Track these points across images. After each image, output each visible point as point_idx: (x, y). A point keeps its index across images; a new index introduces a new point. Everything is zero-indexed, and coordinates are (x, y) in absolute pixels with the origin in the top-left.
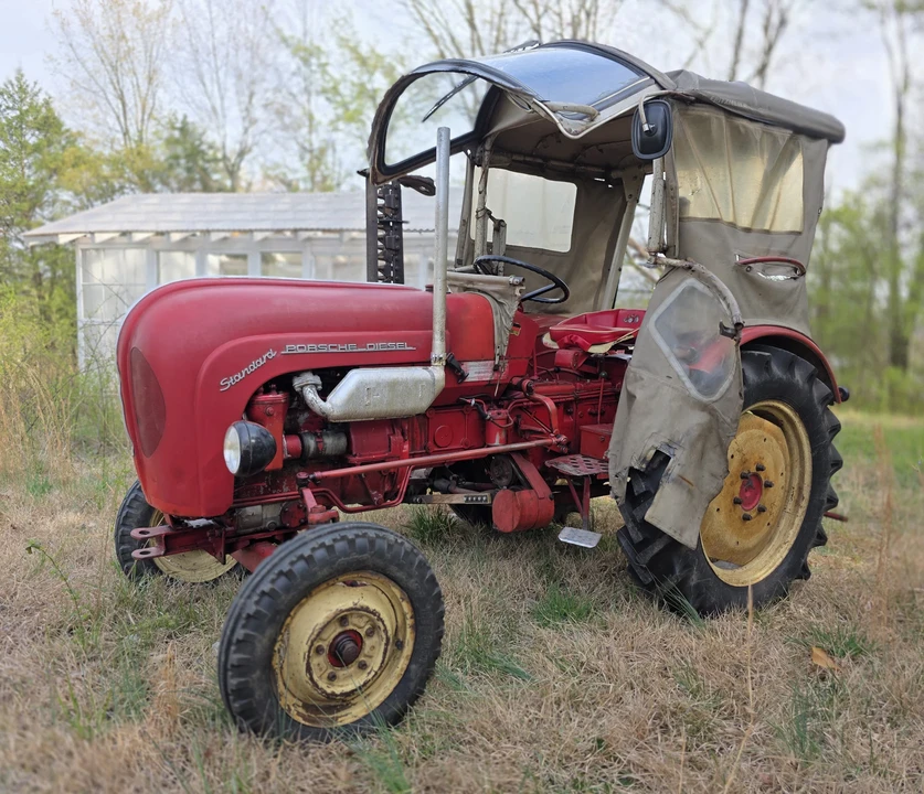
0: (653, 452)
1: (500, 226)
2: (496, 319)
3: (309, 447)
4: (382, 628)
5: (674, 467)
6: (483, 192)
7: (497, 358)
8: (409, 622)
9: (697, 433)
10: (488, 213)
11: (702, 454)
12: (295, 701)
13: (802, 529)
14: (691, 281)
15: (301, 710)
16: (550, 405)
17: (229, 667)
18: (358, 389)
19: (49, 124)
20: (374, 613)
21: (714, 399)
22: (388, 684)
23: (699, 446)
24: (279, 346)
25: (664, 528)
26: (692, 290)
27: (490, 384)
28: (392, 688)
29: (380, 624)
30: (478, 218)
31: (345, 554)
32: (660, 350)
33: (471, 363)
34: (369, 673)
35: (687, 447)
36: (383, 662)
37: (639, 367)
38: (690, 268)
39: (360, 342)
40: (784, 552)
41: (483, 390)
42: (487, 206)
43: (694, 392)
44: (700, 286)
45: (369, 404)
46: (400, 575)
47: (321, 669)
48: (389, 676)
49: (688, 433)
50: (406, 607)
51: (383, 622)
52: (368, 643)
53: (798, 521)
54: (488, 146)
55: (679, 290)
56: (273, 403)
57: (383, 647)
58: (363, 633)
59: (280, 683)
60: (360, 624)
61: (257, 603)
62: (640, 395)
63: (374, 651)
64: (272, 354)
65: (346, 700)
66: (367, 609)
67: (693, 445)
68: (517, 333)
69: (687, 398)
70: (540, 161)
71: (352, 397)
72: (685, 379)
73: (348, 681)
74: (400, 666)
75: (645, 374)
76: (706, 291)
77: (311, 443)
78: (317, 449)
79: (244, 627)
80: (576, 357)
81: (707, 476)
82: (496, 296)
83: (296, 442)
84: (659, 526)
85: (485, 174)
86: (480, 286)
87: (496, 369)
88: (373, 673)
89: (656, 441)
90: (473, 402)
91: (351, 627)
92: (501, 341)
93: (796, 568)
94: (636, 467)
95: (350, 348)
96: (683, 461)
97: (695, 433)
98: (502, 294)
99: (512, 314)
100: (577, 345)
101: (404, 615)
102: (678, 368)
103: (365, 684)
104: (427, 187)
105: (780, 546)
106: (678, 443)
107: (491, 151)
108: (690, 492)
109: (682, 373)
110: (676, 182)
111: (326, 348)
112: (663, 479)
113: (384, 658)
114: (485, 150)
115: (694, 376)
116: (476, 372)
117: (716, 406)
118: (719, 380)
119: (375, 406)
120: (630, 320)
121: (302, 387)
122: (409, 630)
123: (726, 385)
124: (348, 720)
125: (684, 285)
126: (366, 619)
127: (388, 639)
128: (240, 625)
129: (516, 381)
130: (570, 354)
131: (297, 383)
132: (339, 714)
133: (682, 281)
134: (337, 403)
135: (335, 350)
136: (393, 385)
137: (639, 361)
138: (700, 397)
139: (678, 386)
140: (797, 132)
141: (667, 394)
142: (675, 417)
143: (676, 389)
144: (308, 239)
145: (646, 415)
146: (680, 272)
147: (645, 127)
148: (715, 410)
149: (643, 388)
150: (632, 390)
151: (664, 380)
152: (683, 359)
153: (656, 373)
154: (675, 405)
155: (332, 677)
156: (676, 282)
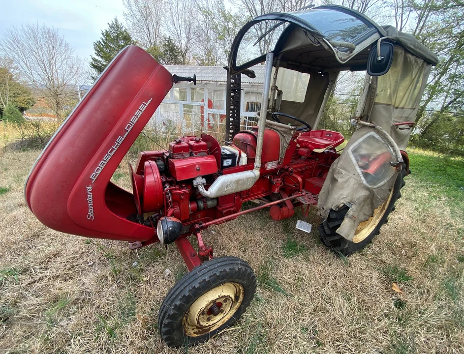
0: (342, 205)
1: (280, 93)
2: (281, 143)
3: (201, 207)
5: (350, 212)
6: (275, 79)
7: (280, 159)
8: (242, 292)
10: (276, 88)
11: (362, 207)
14: (373, 133)
15: (195, 330)
16: (300, 179)
18: (222, 186)
19: (127, 38)
20: (228, 296)
21: (374, 187)
22: (231, 312)
23: (362, 204)
25: (342, 235)
26: (373, 137)
27: (276, 170)
28: (233, 313)
30: (272, 90)
32: (352, 162)
33: (269, 163)
35: (358, 205)
37: (341, 168)
38: (374, 127)
40: (374, 228)
41: (273, 172)
42: (276, 85)
43: (365, 182)
44: (377, 136)
45: (227, 191)
49: (358, 199)
50: (241, 287)
52: (225, 304)
53: (381, 217)
54: (279, 58)
55: (366, 136)
56: (184, 194)
60: (220, 300)
62: (340, 180)
66: (224, 296)
67: (360, 204)
68: (288, 148)
69: (361, 184)
70: (298, 64)
71: (219, 189)
72: (361, 176)
74: (237, 305)
75: (344, 172)
76: (380, 139)
77: (201, 204)
78: (204, 207)
80: (308, 153)
81: (362, 214)
82: (282, 133)
83: (195, 205)
84: (340, 234)
85: (277, 70)
86: (275, 127)
87: (279, 163)
89: (345, 201)
90: (269, 177)
92: (282, 152)
93: (376, 232)
94: (334, 209)
96: (354, 209)
97: (362, 199)
98: (285, 132)
99: (288, 142)
100: (308, 148)
101: (240, 290)
102: (359, 171)
104: (252, 75)
105: (373, 225)
106: (354, 202)
107: (280, 60)
108: (355, 221)
109: (360, 173)
110: (377, 85)
112: (345, 217)
114: (278, 60)
115: (366, 175)
116: (270, 166)
118: (378, 180)
119: (229, 191)
120: (328, 136)
121: (197, 186)
124: (215, 328)
125: (368, 134)
129: (286, 167)
130: (305, 150)
133: (368, 132)
134: (213, 191)
136: (238, 181)
137: (341, 165)
138: (367, 185)
139: (358, 179)
140: (425, 61)
141: (352, 182)
142: (355, 191)
143: (357, 180)
144: (206, 84)
145: (342, 188)
146: (367, 128)
147: (379, 58)
148: (373, 191)
149: (341, 177)
150: (335, 176)
151: (352, 175)
152: (361, 167)
153: (349, 172)
154: (355, 187)
155: (209, 319)
156: (365, 132)
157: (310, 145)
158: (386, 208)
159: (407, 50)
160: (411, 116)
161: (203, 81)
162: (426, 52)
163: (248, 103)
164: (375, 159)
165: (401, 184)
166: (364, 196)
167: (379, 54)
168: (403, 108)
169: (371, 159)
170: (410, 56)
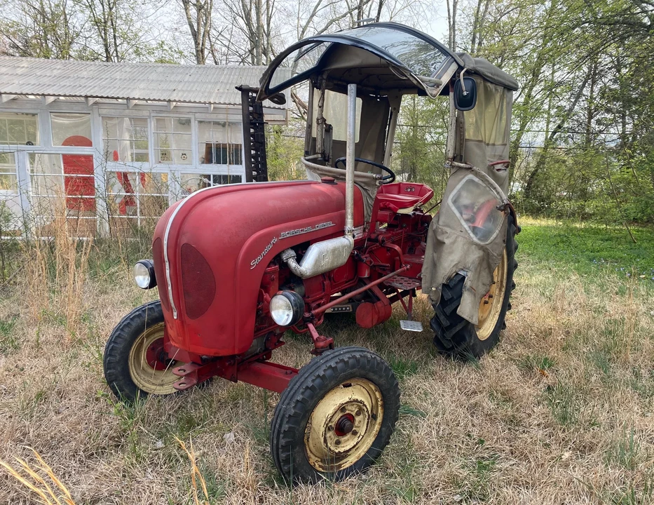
0: (454, 274)
1: (329, 129)
2: (364, 199)
4: (366, 410)
5: (468, 283)
6: (321, 107)
7: (365, 223)
8: (380, 403)
10: (324, 121)
11: (479, 273)
12: (317, 459)
13: (503, 303)
14: (470, 176)
15: (320, 464)
16: (397, 248)
17: (280, 447)
18: (319, 256)
20: (361, 402)
21: (487, 243)
22: (369, 441)
23: (478, 270)
24: (277, 234)
26: (472, 181)
28: (371, 443)
29: (365, 408)
30: (318, 124)
31: (344, 371)
32: (455, 215)
34: (359, 437)
35: (473, 269)
36: (367, 430)
37: (444, 226)
38: (470, 168)
39: (312, 225)
40: (497, 317)
41: (358, 244)
42: (324, 116)
43: (475, 239)
44: (476, 179)
45: (324, 265)
46: (375, 377)
47: (331, 439)
48: (369, 436)
49: (473, 263)
50: (378, 394)
51: (366, 406)
52: (357, 419)
53: (501, 300)
54: (325, 77)
55: (464, 180)
56: (274, 271)
57: (366, 421)
58: (354, 414)
59: (308, 450)
60: (353, 410)
61: (294, 407)
62: (447, 241)
63: (361, 423)
64: (274, 240)
65: (346, 454)
66: (356, 401)
67: (476, 270)
69: (473, 243)
72: (470, 232)
73: (348, 443)
75: (448, 230)
76: (480, 182)
79: (287, 422)
80: (390, 216)
81: (480, 285)
82: (362, 185)
84: (463, 316)
85: (323, 94)
87: (364, 230)
88: (361, 437)
89: (457, 268)
90: (356, 253)
91: (347, 412)
92: (368, 212)
93: (501, 324)
94: (446, 283)
95: (309, 229)
96: (471, 278)
97: (477, 262)
98: (366, 184)
99: (374, 196)
100: (390, 209)
101: (377, 399)
102: (466, 226)
103: (357, 444)
106: (468, 269)
107: (327, 79)
108: (475, 295)
109: (467, 229)
110: (464, 119)
111: (299, 232)
112: (463, 290)
113: (367, 427)
114: (323, 79)
115: (474, 230)
116: (356, 234)
117: (488, 247)
118: (489, 233)
119: (326, 266)
120: (409, 190)
121: (287, 259)
122: (380, 408)
123: (494, 235)
124: (347, 465)
125: (466, 178)
126: (355, 406)
127: (369, 415)
128: (285, 422)
131: (284, 257)
132: (341, 462)
133: (466, 175)
134: (307, 266)
135: (303, 232)
137: (444, 222)
138: (479, 242)
139: (466, 236)
140: (504, 88)
141: (461, 242)
142: (466, 254)
143: (466, 238)
144: (96, 103)
145: (451, 253)
146: (463, 170)
147: (465, 93)
148: (487, 249)
149: (448, 237)
150: (439, 238)
151: (459, 233)
152: (467, 221)
153: (454, 229)
154: (465, 247)
155: (338, 443)
156: (462, 176)
158: (504, 285)
159: (485, 79)
160: (504, 154)
161: (92, 96)
162: (503, 78)
163: (209, 147)
164: (479, 209)
165: (513, 247)
166: (479, 257)
167: (464, 89)
168: (494, 145)
169: (475, 210)
170: (489, 84)
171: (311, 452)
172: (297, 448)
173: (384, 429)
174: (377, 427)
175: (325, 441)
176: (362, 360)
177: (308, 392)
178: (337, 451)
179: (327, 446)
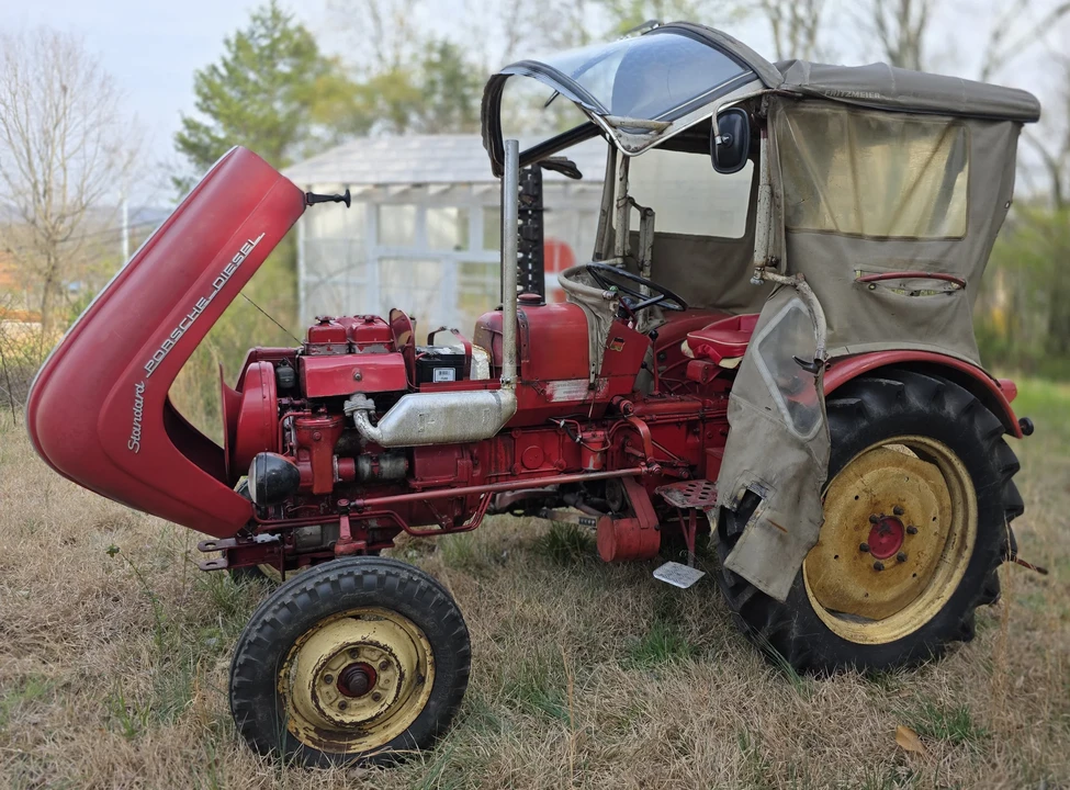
0: (743, 491)
1: (646, 215)
2: (592, 334)
3: (363, 471)
4: (395, 663)
5: (763, 510)
6: (623, 179)
7: (592, 376)
8: (429, 659)
9: (792, 474)
11: (799, 498)
13: (963, 582)
14: (796, 302)
15: (311, 734)
16: (643, 429)
18: (409, 414)
20: (385, 648)
21: (809, 437)
22: (407, 717)
23: (794, 489)
25: (748, 577)
26: (797, 312)
27: (584, 404)
28: (409, 722)
29: (393, 659)
30: (618, 208)
32: (762, 378)
33: (558, 383)
34: (382, 705)
35: (780, 488)
36: (397, 695)
37: (740, 395)
38: (795, 286)
40: (935, 608)
41: (574, 410)
43: (791, 427)
44: (804, 308)
45: (423, 430)
46: (413, 612)
47: (331, 698)
48: (402, 710)
49: (782, 474)
50: (424, 643)
51: (397, 659)
52: (383, 676)
53: (957, 574)
55: (786, 310)
57: (397, 681)
58: (376, 666)
60: (371, 658)
62: (736, 425)
63: (388, 685)
65: (360, 730)
66: (377, 644)
67: (786, 488)
68: (619, 348)
69: (784, 433)
72: (785, 411)
73: (361, 711)
74: (420, 701)
75: (744, 403)
77: (366, 466)
78: (372, 472)
80: (707, 371)
81: (805, 521)
82: (594, 309)
83: (349, 466)
84: (742, 574)
85: (625, 159)
86: (580, 297)
87: (592, 387)
88: (386, 706)
89: (748, 479)
90: (562, 423)
91: (363, 660)
92: (595, 357)
94: (727, 507)
96: (772, 504)
98: (599, 308)
99: (607, 330)
100: (709, 357)
101: (424, 651)
102: (779, 400)
103: (377, 716)
106: (771, 483)
108: (781, 538)
109: (781, 405)
112: (750, 522)
113: (398, 692)
115: (792, 407)
116: (563, 391)
117: (811, 445)
118: (814, 417)
119: (429, 432)
121: (353, 412)
122: (429, 667)
123: (817, 426)
124: (361, 749)
125: (790, 305)
126: (379, 654)
127: (402, 674)
129: (615, 400)
131: (347, 406)
132: (353, 742)
133: (789, 300)
134: (386, 429)
136: (450, 411)
137: (739, 387)
138: (795, 433)
139: (775, 419)
140: (960, 117)
141: (763, 428)
143: (774, 422)
145: (742, 448)
146: (785, 290)
147: (718, 140)
148: (810, 450)
149: (739, 418)
151: (763, 412)
152: (783, 390)
153: (755, 403)
154: (771, 440)
155: (343, 706)
156: (783, 301)
157: (712, 351)
159: (855, 104)
170: (875, 115)
171: (297, 711)
172: (260, 696)
173: (433, 703)
174: (423, 699)
175: (314, 697)
176: (390, 580)
177: (285, 611)
178: (337, 719)
179: (317, 706)
